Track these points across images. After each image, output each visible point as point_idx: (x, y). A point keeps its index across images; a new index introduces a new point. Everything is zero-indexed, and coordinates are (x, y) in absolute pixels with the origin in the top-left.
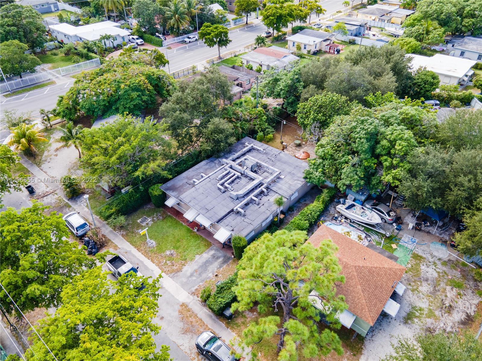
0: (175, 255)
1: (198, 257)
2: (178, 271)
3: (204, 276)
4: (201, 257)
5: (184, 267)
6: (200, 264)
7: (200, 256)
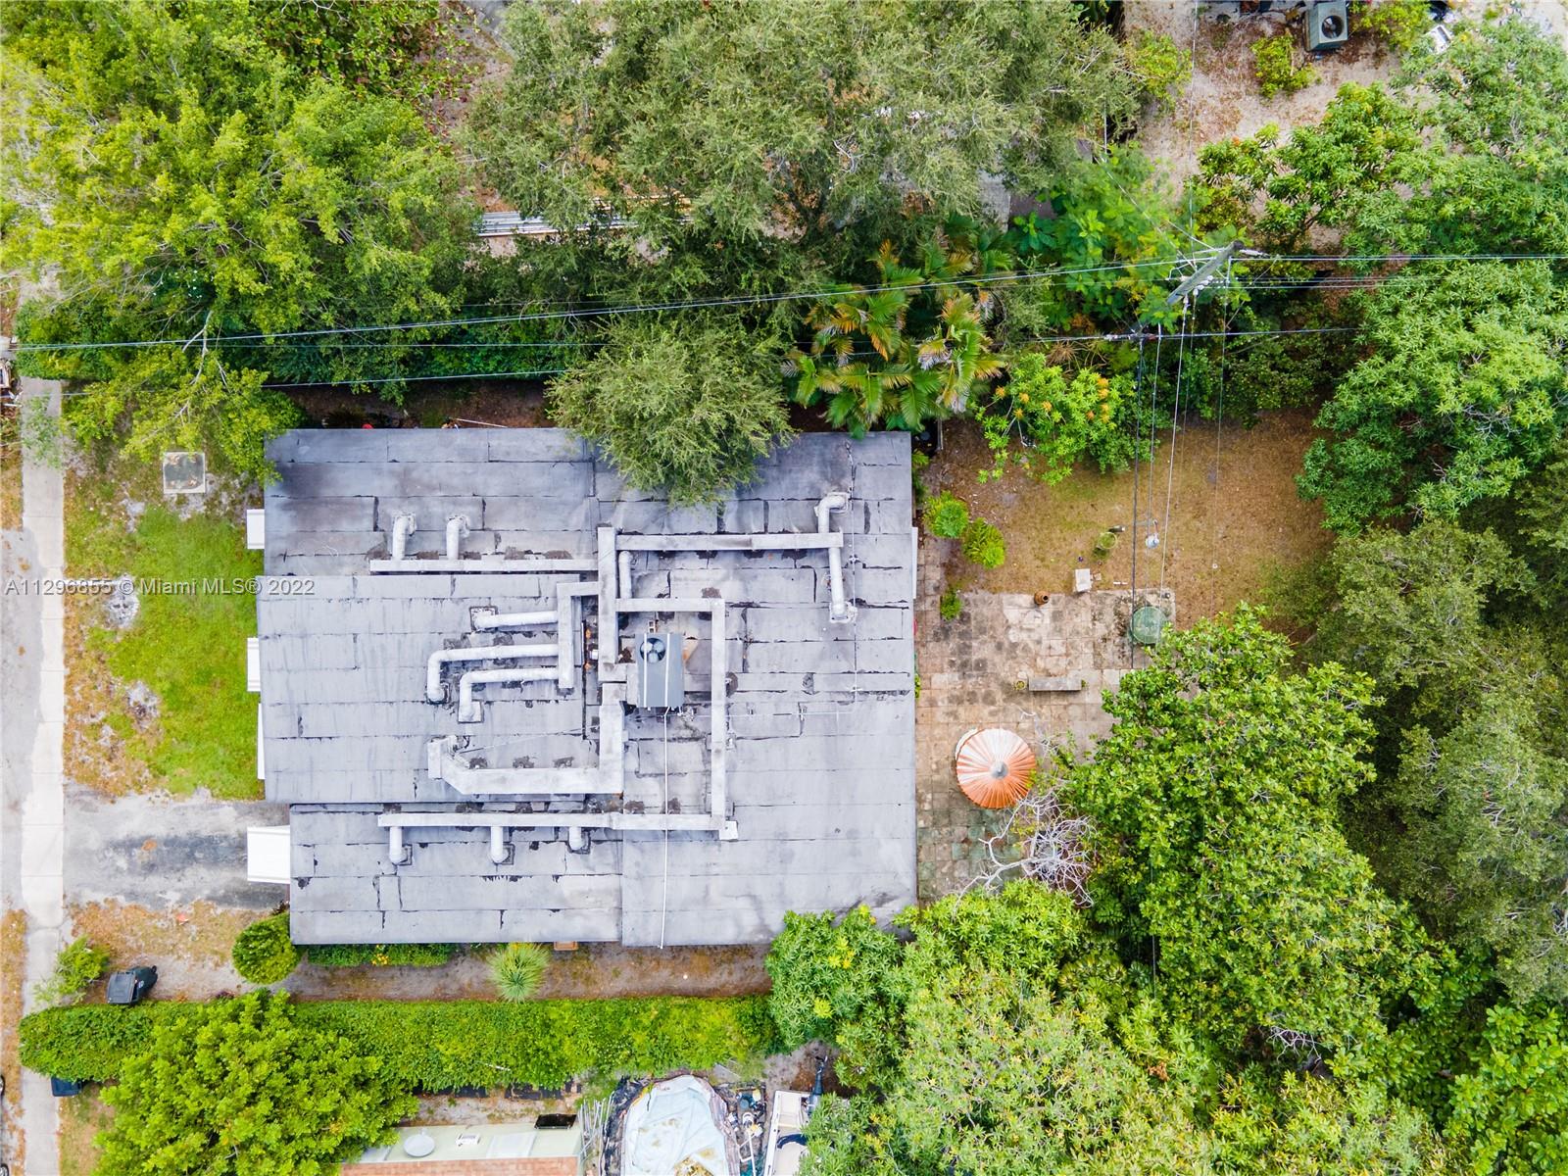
0: (146, 725)
1: (203, 797)
2: (106, 795)
3: (154, 882)
4: (210, 807)
5: (133, 792)
6: (182, 832)
7: (211, 800)
